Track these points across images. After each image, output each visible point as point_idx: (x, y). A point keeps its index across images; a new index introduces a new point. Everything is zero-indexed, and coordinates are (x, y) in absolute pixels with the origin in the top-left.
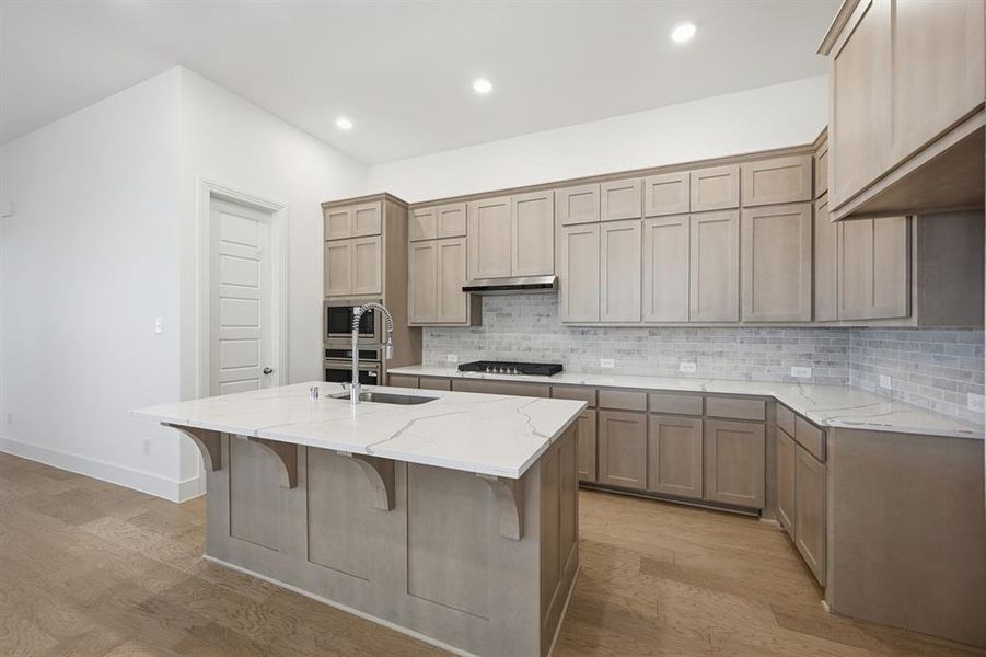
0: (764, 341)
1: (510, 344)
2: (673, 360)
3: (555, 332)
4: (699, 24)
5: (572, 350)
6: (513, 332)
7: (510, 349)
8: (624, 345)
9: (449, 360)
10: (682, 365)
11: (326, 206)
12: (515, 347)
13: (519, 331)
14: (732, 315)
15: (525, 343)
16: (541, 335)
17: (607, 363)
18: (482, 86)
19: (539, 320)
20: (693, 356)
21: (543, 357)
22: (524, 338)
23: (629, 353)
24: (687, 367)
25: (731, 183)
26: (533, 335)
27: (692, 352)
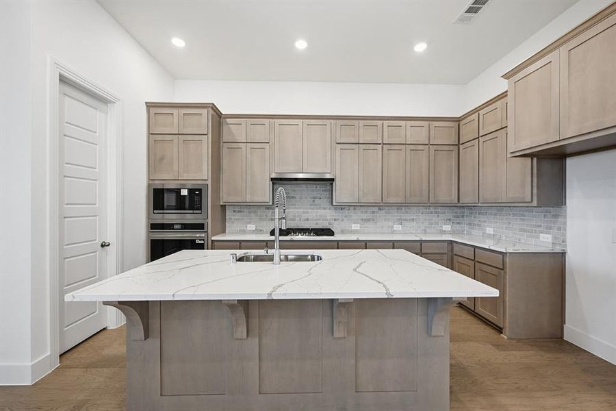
0: (431, 213)
1: (294, 216)
2: (390, 224)
3: (325, 209)
4: (429, 44)
5: (335, 220)
6: (298, 208)
7: (294, 220)
8: (365, 216)
9: (248, 228)
10: (395, 226)
11: (150, 106)
12: (297, 219)
13: (301, 208)
14: (425, 199)
15: (304, 216)
16: (315, 210)
17: (355, 227)
18: (301, 45)
19: (314, 201)
20: (401, 221)
21: (317, 224)
22: (304, 212)
23: (368, 220)
24: (397, 227)
25: (424, 131)
26: (310, 211)
27: (400, 219)
